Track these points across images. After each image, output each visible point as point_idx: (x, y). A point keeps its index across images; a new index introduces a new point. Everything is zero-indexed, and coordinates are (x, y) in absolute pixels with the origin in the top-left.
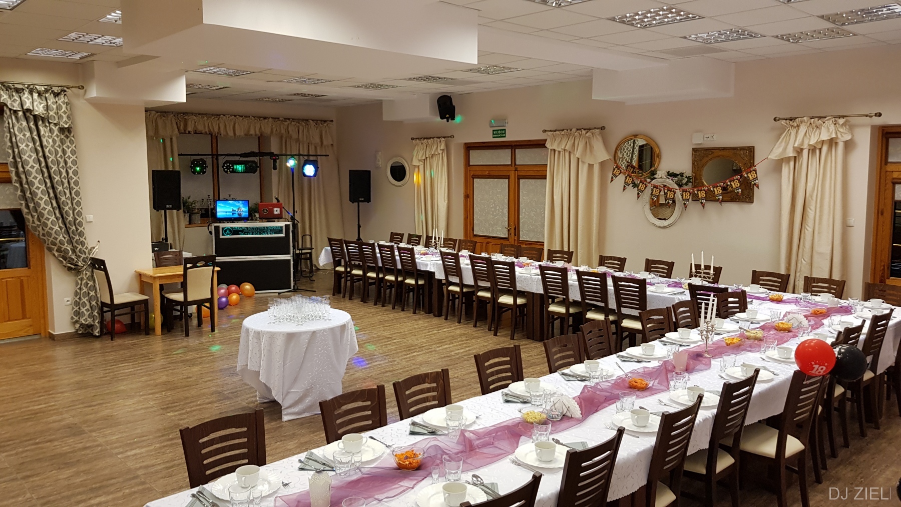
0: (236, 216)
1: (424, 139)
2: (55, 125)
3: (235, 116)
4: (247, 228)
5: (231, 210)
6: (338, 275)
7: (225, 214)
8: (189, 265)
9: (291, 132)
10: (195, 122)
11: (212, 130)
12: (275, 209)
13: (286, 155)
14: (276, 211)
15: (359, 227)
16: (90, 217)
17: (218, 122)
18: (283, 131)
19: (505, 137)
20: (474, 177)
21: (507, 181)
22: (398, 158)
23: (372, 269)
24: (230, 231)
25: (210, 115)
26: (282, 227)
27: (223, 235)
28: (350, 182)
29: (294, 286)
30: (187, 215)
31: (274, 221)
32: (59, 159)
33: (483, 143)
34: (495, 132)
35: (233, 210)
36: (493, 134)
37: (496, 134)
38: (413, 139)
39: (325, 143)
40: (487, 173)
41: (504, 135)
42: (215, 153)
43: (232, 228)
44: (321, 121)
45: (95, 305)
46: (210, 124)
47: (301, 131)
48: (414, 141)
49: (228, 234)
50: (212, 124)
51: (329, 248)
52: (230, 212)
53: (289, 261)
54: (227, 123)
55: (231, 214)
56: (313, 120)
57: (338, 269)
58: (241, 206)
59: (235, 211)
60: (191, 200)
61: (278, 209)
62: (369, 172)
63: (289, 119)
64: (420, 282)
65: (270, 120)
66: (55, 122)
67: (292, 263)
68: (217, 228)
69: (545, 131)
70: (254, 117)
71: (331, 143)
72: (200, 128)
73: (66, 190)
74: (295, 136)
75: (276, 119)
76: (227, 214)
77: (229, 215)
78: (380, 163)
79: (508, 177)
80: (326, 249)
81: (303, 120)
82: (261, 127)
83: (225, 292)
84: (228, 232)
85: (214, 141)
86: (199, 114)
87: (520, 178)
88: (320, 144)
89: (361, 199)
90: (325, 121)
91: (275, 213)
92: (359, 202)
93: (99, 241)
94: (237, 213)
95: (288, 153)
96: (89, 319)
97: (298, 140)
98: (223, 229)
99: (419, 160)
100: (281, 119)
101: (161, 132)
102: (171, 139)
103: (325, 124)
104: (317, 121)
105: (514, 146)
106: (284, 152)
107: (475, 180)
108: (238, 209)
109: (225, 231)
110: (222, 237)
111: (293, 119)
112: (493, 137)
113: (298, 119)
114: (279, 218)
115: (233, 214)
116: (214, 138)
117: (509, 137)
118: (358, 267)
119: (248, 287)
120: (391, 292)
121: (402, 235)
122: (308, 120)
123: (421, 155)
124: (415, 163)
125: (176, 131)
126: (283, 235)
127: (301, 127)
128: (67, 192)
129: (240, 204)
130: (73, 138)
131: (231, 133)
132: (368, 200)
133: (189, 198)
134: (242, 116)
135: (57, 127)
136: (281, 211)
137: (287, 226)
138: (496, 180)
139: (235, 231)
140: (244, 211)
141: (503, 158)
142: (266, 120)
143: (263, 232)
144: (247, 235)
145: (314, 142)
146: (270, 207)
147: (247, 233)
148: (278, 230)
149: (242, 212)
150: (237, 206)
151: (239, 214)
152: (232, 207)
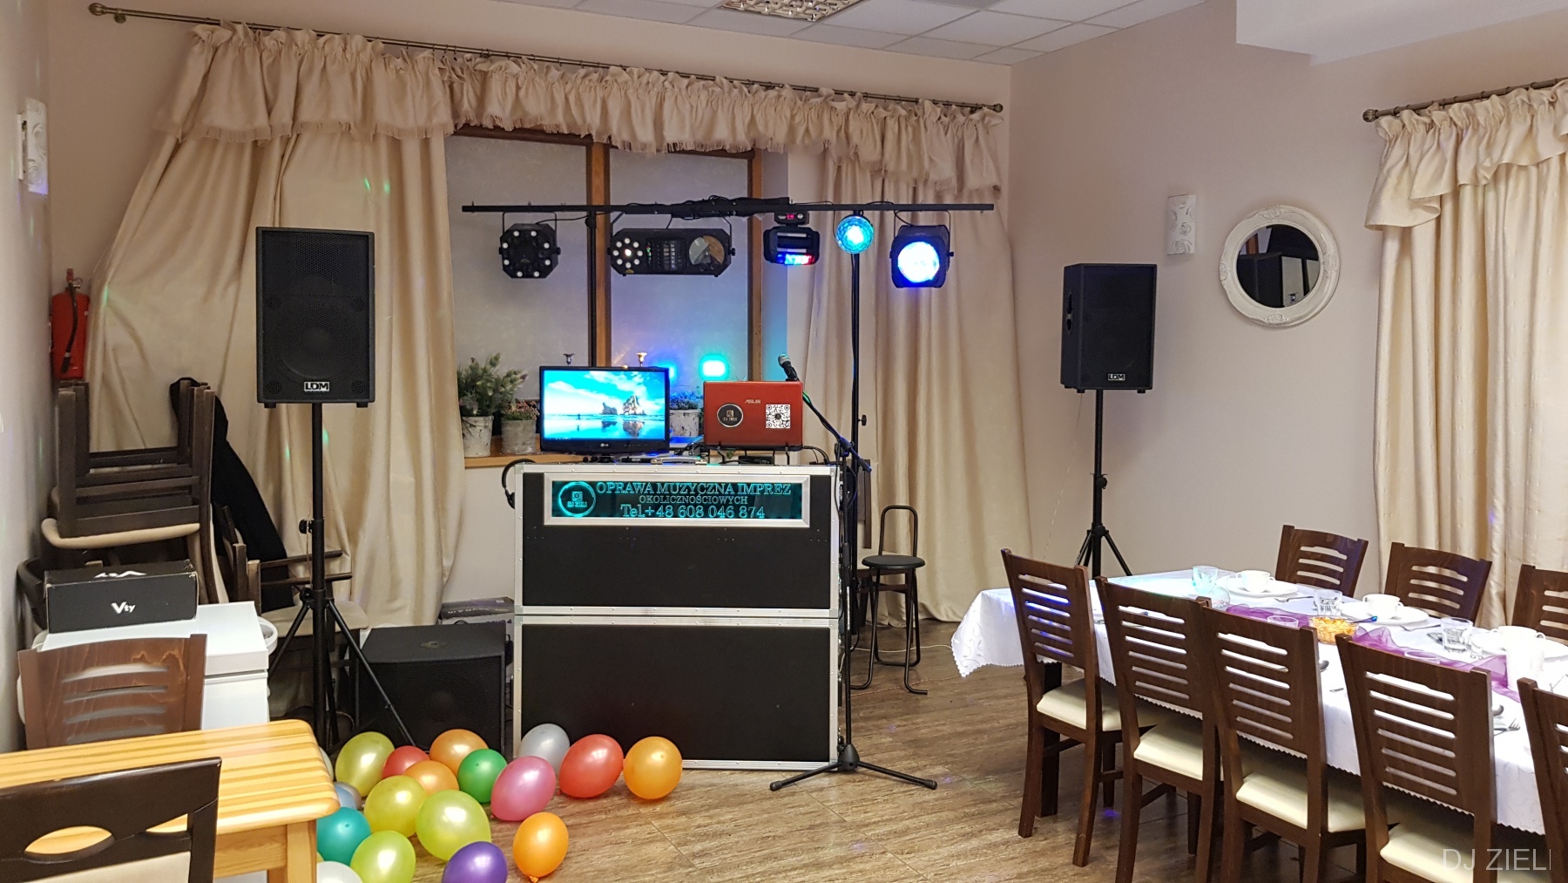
0: (617, 433)
1: (1444, 104)
3: (664, 74)
4: (654, 485)
5: (601, 409)
7: (572, 423)
9: (855, 139)
10: (516, 87)
11: (579, 121)
12: (771, 410)
13: (837, 208)
14: (778, 417)
15: (1100, 483)
17: (600, 94)
18: (829, 133)
22: (1284, 209)
24: (587, 497)
26: (797, 488)
27: (557, 512)
31: (770, 461)
35: (607, 411)
38: (1372, 116)
39: (973, 181)
43: (593, 484)
44: (962, 106)
46: (572, 98)
47: (890, 137)
49: (575, 511)
50: (579, 98)
52: (591, 416)
53: (826, 632)
54: (633, 99)
55: (599, 424)
56: (935, 102)
58: (638, 392)
59: (613, 412)
61: (785, 411)
62: (1152, 269)
63: (852, 94)
65: (787, 92)
67: (835, 642)
68: (533, 484)
70: (731, 80)
71: (994, 181)
72: (538, 111)
74: (869, 153)
75: (806, 90)
76: (584, 424)
77: (591, 429)
78: (1191, 236)
81: (898, 100)
82: (753, 117)
84: (577, 500)
88: (954, 182)
90: (974, 109)
91: (773, 424)
92: (1101, 385)
94: (620, 421)
95: (846, 201)
97: (879, 171)
98: (557, 486)
100: (824, 91)
101: (383, 113)
102: (426, 143)
103: (976, 116)
104: (947, 104)
106: (830, 199)
108: (627, 404)
109: (567, 496)
110: (550, 520)
113: (886, 98)
114: (789, 442)
115: (606, 425)
116: (596, 153)
122: (916, 101)
124: (1392, 213)
125: (444, 116)
126: (802, 523)
127: (892, 125)
129: (634, 385)
131: (646, 135)
132: (1141, 380)
134: (685, 76)
136: (797, 419)
137: (820, 484)
139: (606, 500)
140: (649, 413)
142: (772, 93)
143: (718, 507)
144: (654, 515)
145: (933, 177)
146: (749, 401)
147: (655, 509)
148: (782, 503)
149: (641, 419)
150: (623, 392)
151: (630, 428)
152: (604, 399)
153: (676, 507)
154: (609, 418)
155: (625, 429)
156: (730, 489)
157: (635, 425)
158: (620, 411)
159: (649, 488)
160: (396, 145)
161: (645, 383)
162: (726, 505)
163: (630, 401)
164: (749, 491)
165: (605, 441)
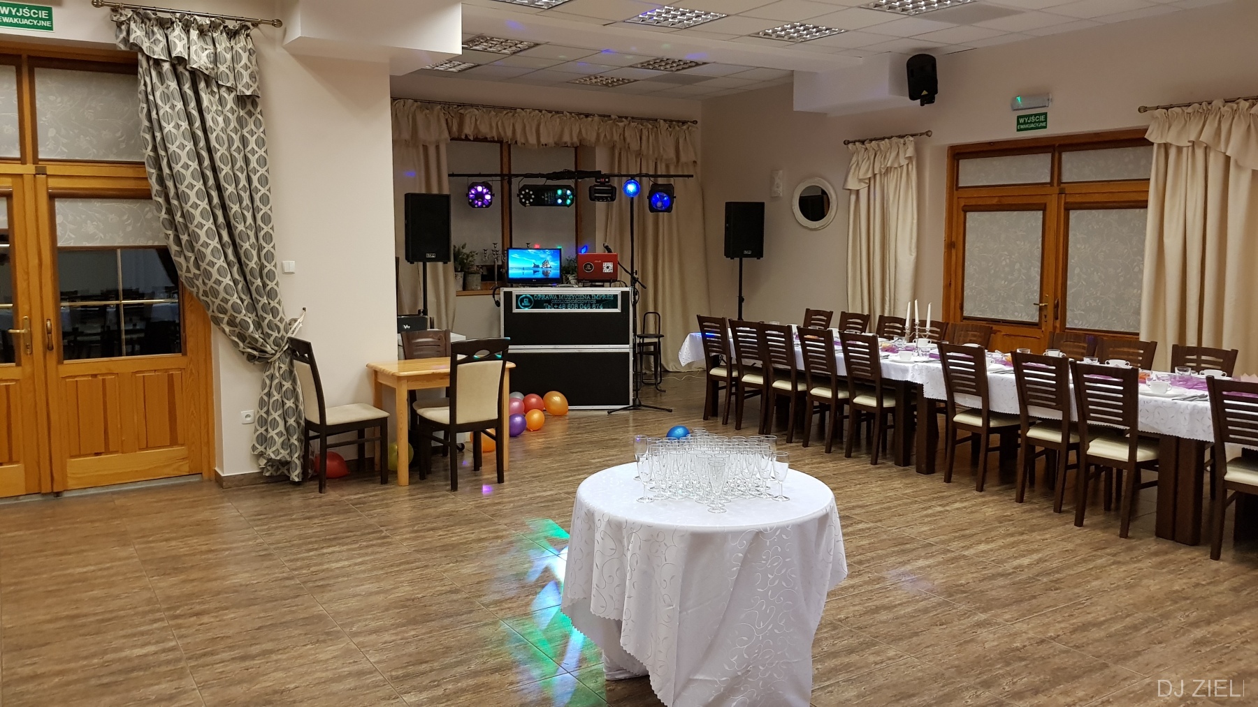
0: (540, 275)
1: (871, 140)
2: (230, 89)
3: (540, 111)
4: (558, 296)
5: (533, 265)
6: (713, 382)
7: (521, 271)
8: (460, 357)
9: (628, 140)
10: (476, 120)
11: (502, 134)
12: (605, 265)
13: (620, 176)
14: (608, 267)
15: (741, 300)
16: (290, 265)
17: (512, 121)
18: (616, 137)
19: (1045, 127)
20: (967, 209)
21: (1040, 214)
22: (817, 179)
23: (783, 375)
24: (530, 301)
25: (500, 109)
26: (616, 296)
27: (518, 307)
28: (727, 221)
29: (634, 400)
30: (460, 275)
31: (603, 286)
32: (235, 154)
33: (990, 143)
34: (1022, 121)
36: (1018, 123)
37: (1025, 123)
38: (847, 143)
39: (683, 159)
40: (995, 201)
41: (1044, 124)
42: (506, 171)
43: (532, 296)
44: (678, 121)
45: (294, 424)
46: (500, 123)
47: (644, 138)
48: (850, 146)
49: (525, 307)
50: (503, 123)
51: (699, 335)
52: (528, 269)
53: (628, 353)
54: (527, 123)
55: (532, 271)
56: (665, 120)
57: (714, 372)
58: (548, 258)
59: (538, 266)
60: (466, 251)
61: (611, 265)
62: (762, 204)
63: (626, 118)
64: (887, 404)
65: (596, 118)
66: (229, 85)
67: (631, 358)
68: (508, 296)
69: (1143, 109)
70: (571, 113)
71: (694, 159)
72: (485, 130)
73: (246, 213)
74: (635, 146)
75: (605, 117)
76: (526, 272)
77: (528, 274)
78: (781, 189)
79: (1042, 207)
80: (692, 336)
81: (648, 120)
82: (580, 131)
83: (520, 407)
84: (526, 302)
85: (505, 153)
86: (484, 106)
87: (1069, 208)
88: (675, 159)
89: (746, 252)
90: (684, 123)
91: (606, 270)
92: (741, 256)
93: (304, 309)
94: (541, 270)
95: (624, 173)
96: (282, 451)
97: (639, 154)
98: (518, 296)
99: (861, 180)
100: (613, 117)
101: (422, 134)
102: (437, 147)
103: (685, 127)
104: (671, 121)
105: (1057, 147)
106: (616, 172)
107: (969, 215)
108: (544, 264)
109: (522, 301)
110: (515, 311)
111: (633, 118)
112: (1018, 130)
113: (642, 119)
114: (611, 279)
115: (535, 272)
116: (505, 146)
117: (1055, 128)
118: (753, 370)
119: (557, 398)
120: (822, 419)
121: (829, 315)
122: (656, 120)
123: (864, 171)
124: (852, 184)
125: (446, 135)
126: (618, 310)
127: (645, 132)
128: (249, 215)
129: (547, 255)
130: (260, 117)
131: (532, 140)
132: (758, 253)
133: (463, 248)
134: (550, 112)
135: (233, 95)
136: (615, 269)
137: (625, 294)
138: (1016, 213)
139: (537, 302)
140: (553, 267)
141: (1035, 170)
142: (590, 119)
143: (584, 304)
144: (557, 308)
145: (665, 157)
146: (596, 261)
147: (558, 305)
148: (610, 301)
149: (550, 269)
150: (542, 258)
151: (545, 273)
152: (534, 261)
153: (567, 305)
154: (536, 269)
155: (543, 274)
156: (588, 297)
157: (547, 272)
158: (541, 266)
159: (555, 297)
160: (425, 148)
161: (552, 255)
162: (587, 303)
163: (545, 263)
164: (596, 297)
165: (535, 279)
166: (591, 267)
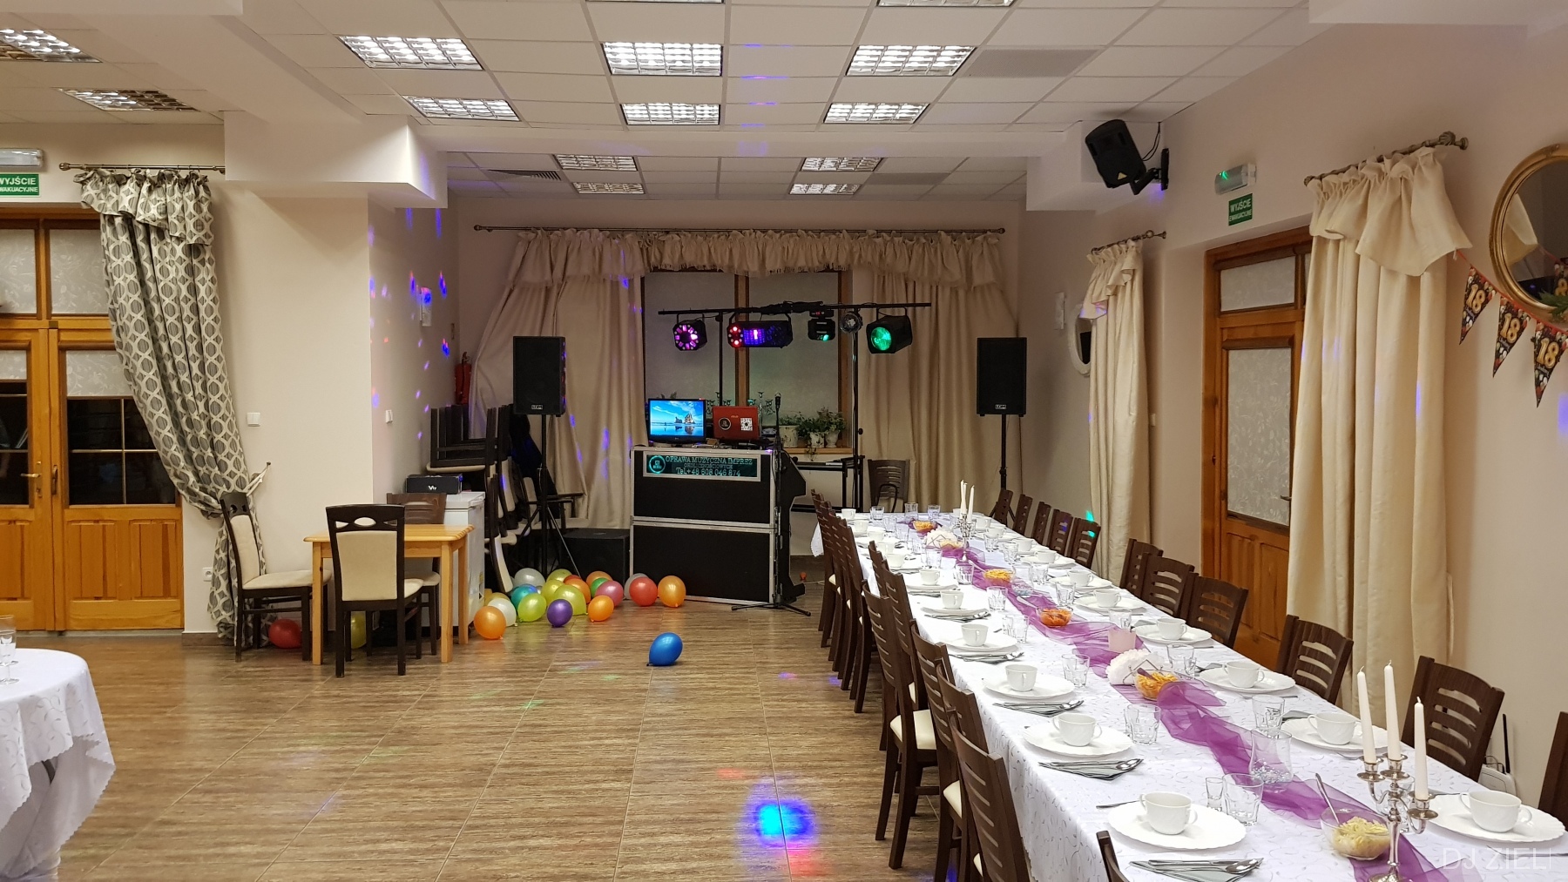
0: (682, 433)
2: (179, 239)
3: (764, 231)
7: (663, 427)
10: (682, 247)
12: (743, 421)
14: (746, 424)
15: (1003, 474)
16: (254, 417)
17: (727, 245)
19: (1255, 217)
21: (1289, 352)
24: (662, 464)
25: (706, 232)
26: (755, 461)
29: (775, 597)
31: (740, 448)
34: (1232, 209)
35: (679, 421)
36: (1231, 214)
37: (1236, 212)
41: (1252, 212)
42: (742, 304)
43: (664, 457)
44: (970, 231)
46: (712, 250)
47: (915, 256)
48: (1094, 255)
49: (657, 470)
52: (671, 424)
53: (768, 536)
54: (746, 247)
56: (949, 231)
58: (692, 411)
61: (749, 421)
62: (1023, 342)
63: (889, 232)
66: (177, 234)
68: (639, 456)
69: (1308, 181)
70: (806, 231)
73: (191, 363)
76: (668, 428)
77: (670, 430)
79: (1289, 343)
81: (923, 233)
82: (823, 251)
84: (657, 465)
85: (741, 284)
89: (999, 407)
90: (979, 232)
91: (744, 428)
92: (997, 413)
93: (269, 464)
97: (908, 278)
100: (871, 232)
101: (608, 267)
103: (982, 239)
104: (959, 232)
107: (1232, 354)
109: (653, 463)
110: (646, 474)
113: (912, 232)
114: (751, 439)
115: (677, 428)
116: (742, 281)
124: (1087, 312)
125: (641, 266)
126: (758, 479)
127: (917, 249)
128: (195, 365)
129: (689, 408)
132: (1019, 408)
134: (776, 231)
135: (182, 245)
136: (754, 426)
137: (764, 459)
138: (1269, 351)
139: (669, 466)
140: (697, 423)
142: (835, 236)
143: (719, 470)
144: (691, 473)
145: (947, 279)
146: (733, 416)
147: (692, 470)
148: (748, 469)
149: (693, 425)
150: (685, 412)
151: (688, 430)
152: (676, 415)
153: (700, 469)
154: (679, 425)
155: (686, 430)
156: (724, 461)
158: (683, 421)
159: (689, 460)
160: (615, 285)
161: (695, 407)
162: (723, 469)
163: (688, 417)
164: (733, 462)
165: (677, 436)
166: (728, 423)
